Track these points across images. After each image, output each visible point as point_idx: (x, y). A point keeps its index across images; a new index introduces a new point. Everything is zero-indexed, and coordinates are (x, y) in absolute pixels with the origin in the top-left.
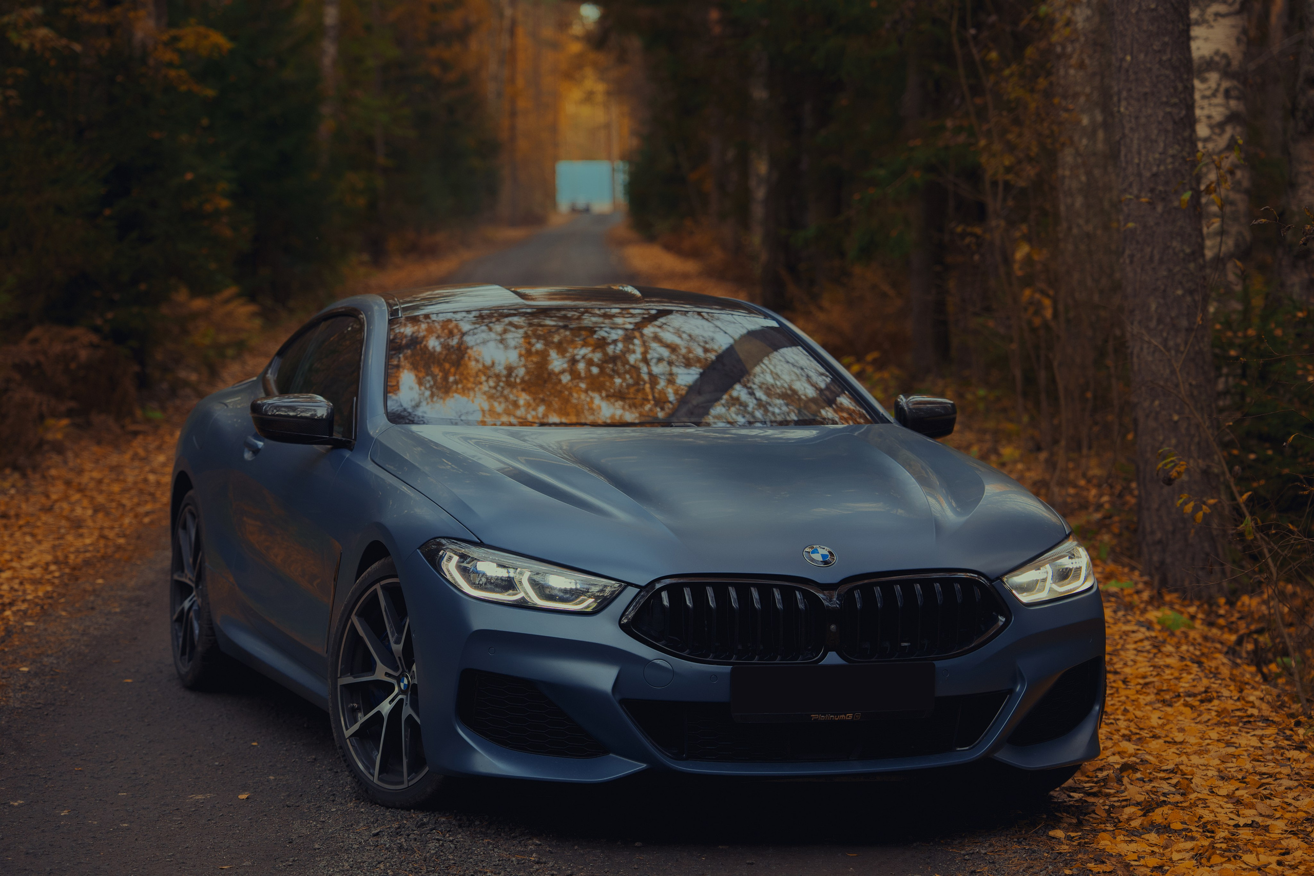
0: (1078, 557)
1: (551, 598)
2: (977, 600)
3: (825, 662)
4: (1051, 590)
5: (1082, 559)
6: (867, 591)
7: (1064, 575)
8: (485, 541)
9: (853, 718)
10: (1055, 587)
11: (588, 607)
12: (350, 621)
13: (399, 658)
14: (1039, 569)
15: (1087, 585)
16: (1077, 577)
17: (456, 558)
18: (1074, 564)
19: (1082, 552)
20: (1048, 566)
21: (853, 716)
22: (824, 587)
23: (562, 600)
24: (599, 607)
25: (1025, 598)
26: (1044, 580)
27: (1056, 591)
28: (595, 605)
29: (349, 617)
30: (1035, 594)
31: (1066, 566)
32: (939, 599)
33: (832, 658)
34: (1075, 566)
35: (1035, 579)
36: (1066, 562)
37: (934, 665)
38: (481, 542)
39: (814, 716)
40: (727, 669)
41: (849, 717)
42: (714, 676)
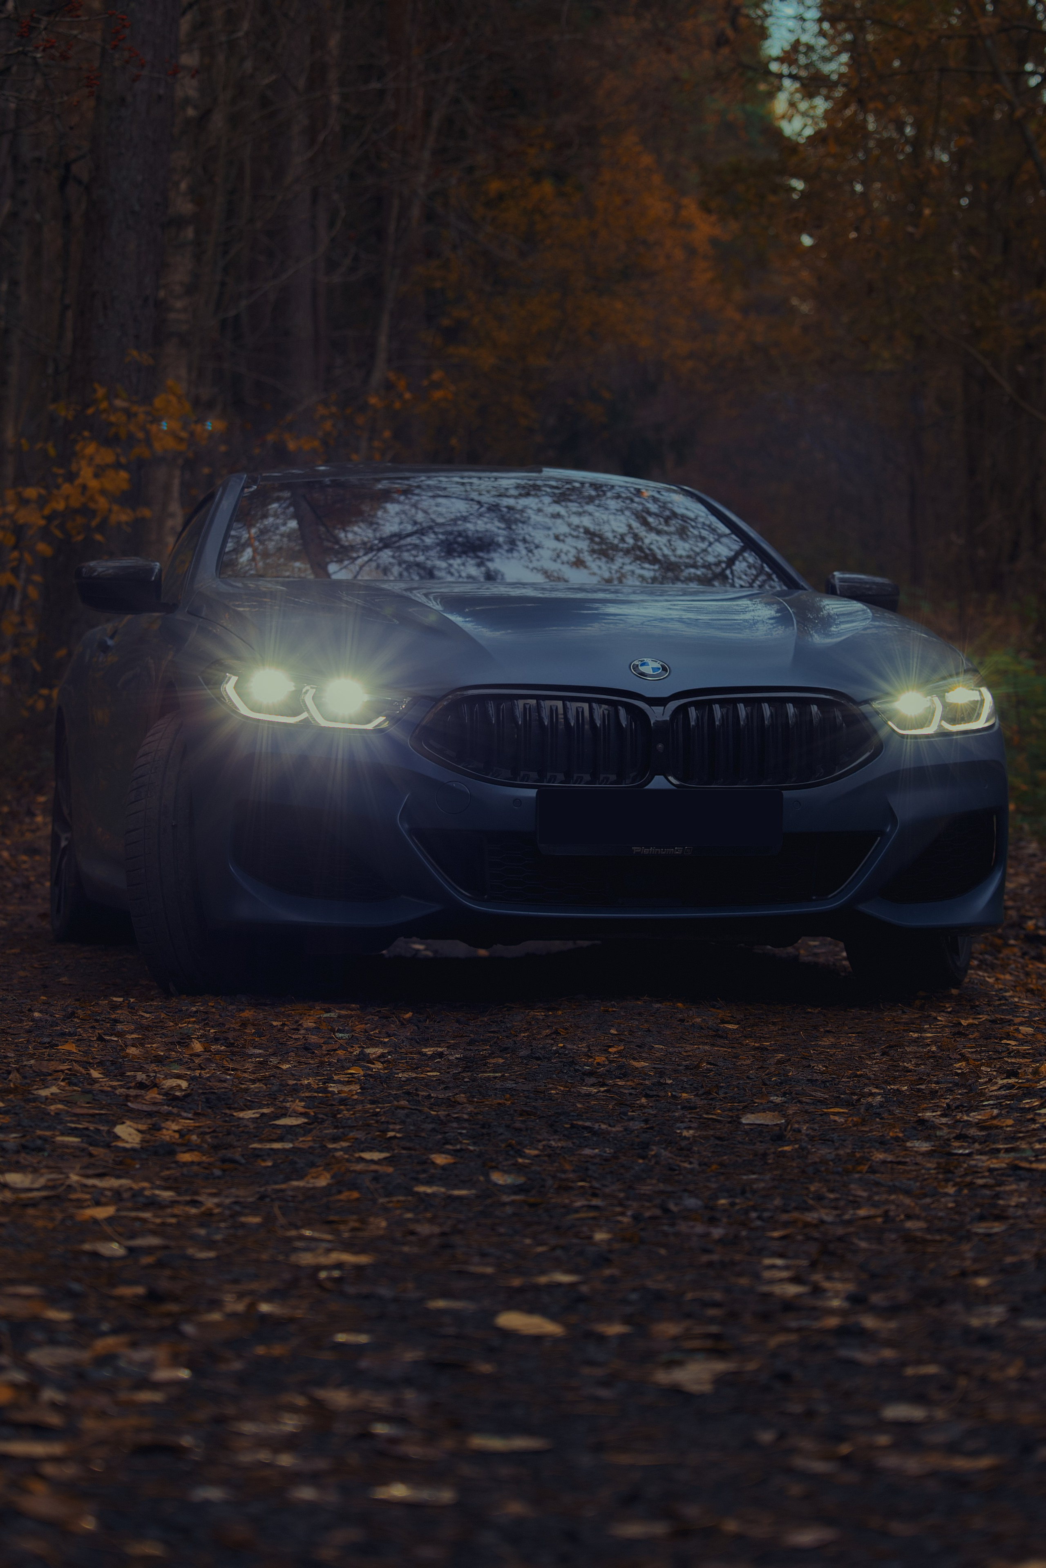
2: (838, 724)
3: (651, 787)
6: (705, 708)
9: (683, 852)
11: (378, 725)
15: (990, 722)
17: (235, 679)
19: (985, 690)
21: (684, 850)
22: (653, 702)
23: (348, 719)
24: (391, 726)
28: (386, 724)
32: (792, 721)
33: (659, 782)
37: (782, 795)
39: (636, 849)
40: (532, 793)
41: (678, 850)
42: (518, 801)
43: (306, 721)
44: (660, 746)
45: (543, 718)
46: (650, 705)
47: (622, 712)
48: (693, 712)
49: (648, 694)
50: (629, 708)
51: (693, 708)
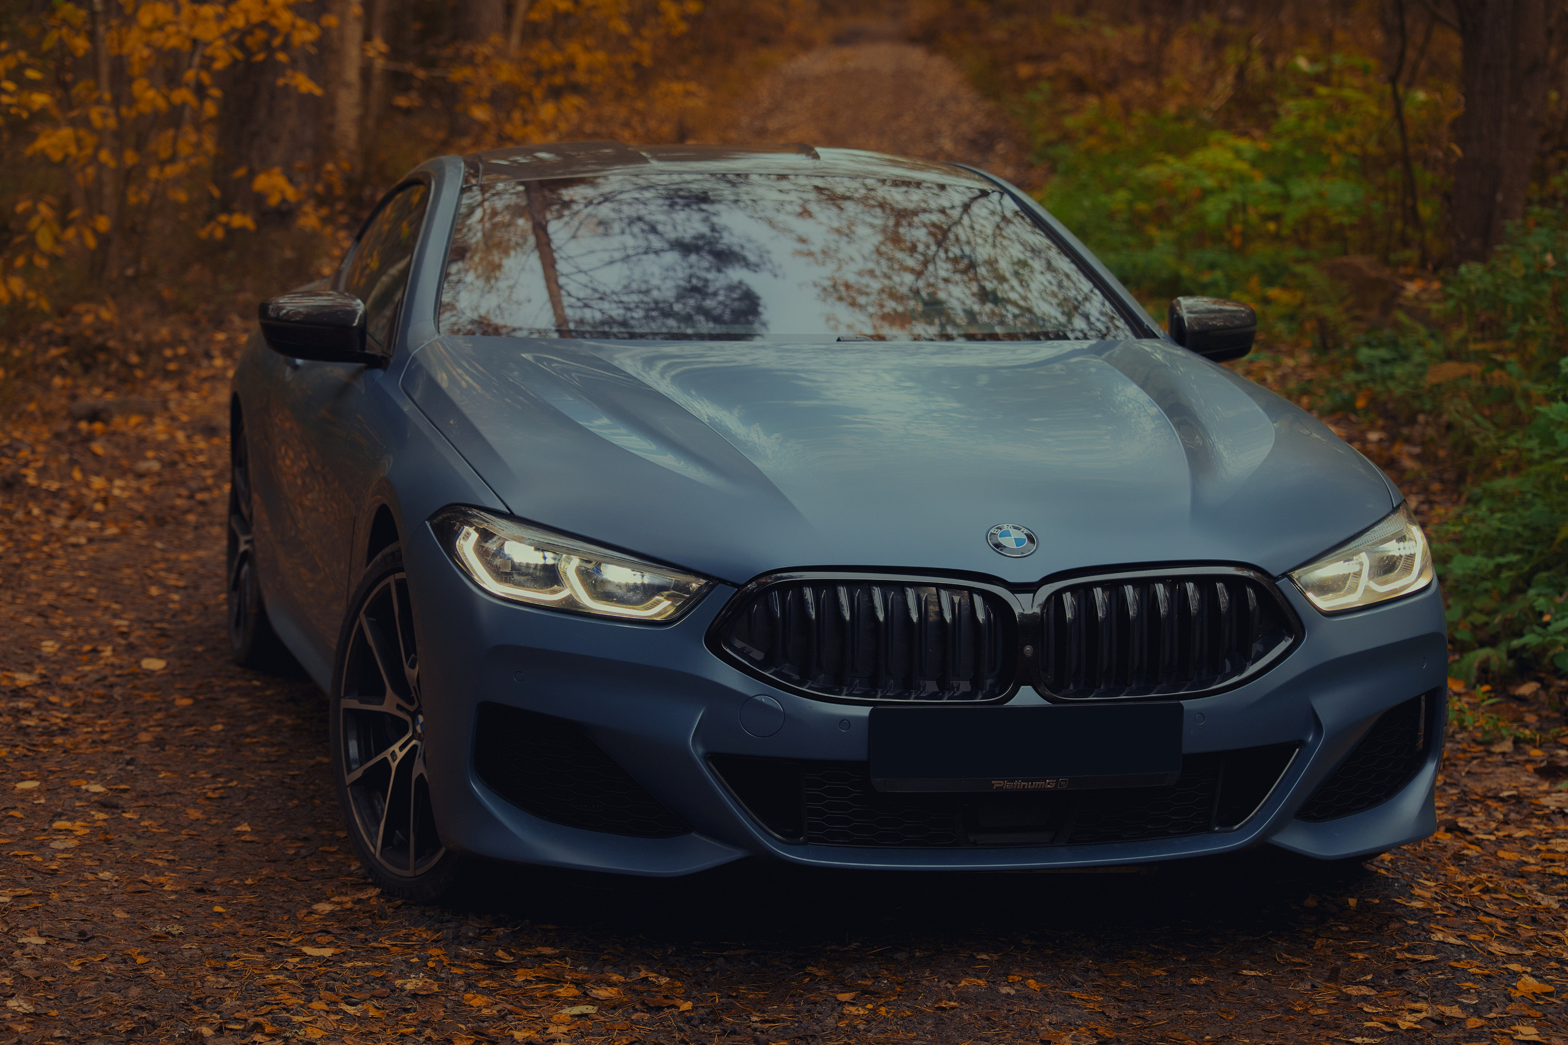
0: (1410, 539)
1: (608, 597)
2: (1251, 608)
3: (1016, 701)
4: (1367, 590)
5: (1416, 544)
6: (1083, 593)
7: (1387, 567)
8: (517, 512)
9: (1056, 786)
10: (1374, 586)
11: (659, 614)
12: (358, 621)
13: (414, 687)
14: (1348, 560)
15: (1422, 583)
16: (1408, 569)
17: (475, 536)
18: (1402, 549)
19: (1416, 532)
20: (1363, 555)
21: (1057, 783)
22: (1017, 588)
23: (622, 601)
24: (678, 614)
25: (1324, 603)
26: (1358, 575)
27: (1374, 591)
28: (672, 610)
29: (356, 615)
30: (1344, 596)
31: (1391, 554)
32: (1194, 605)
33: (1027, 697)
34: (1403, 553)
35: (1341, 573)
36: (1393, 548)
37: (1181, 706)
38: (511, 512)
39: (997, 784)
40: (865, 711)
41: (1050, 784)
42: (845, 721)
43: (570, 597)
44: (1028, 648)
45: (876, 608)
46: (1013, 592)
47: (978, 600)
48: (1067, 598)
49: (1011, 579)
50: (987, 596)
51: (1068, 594)
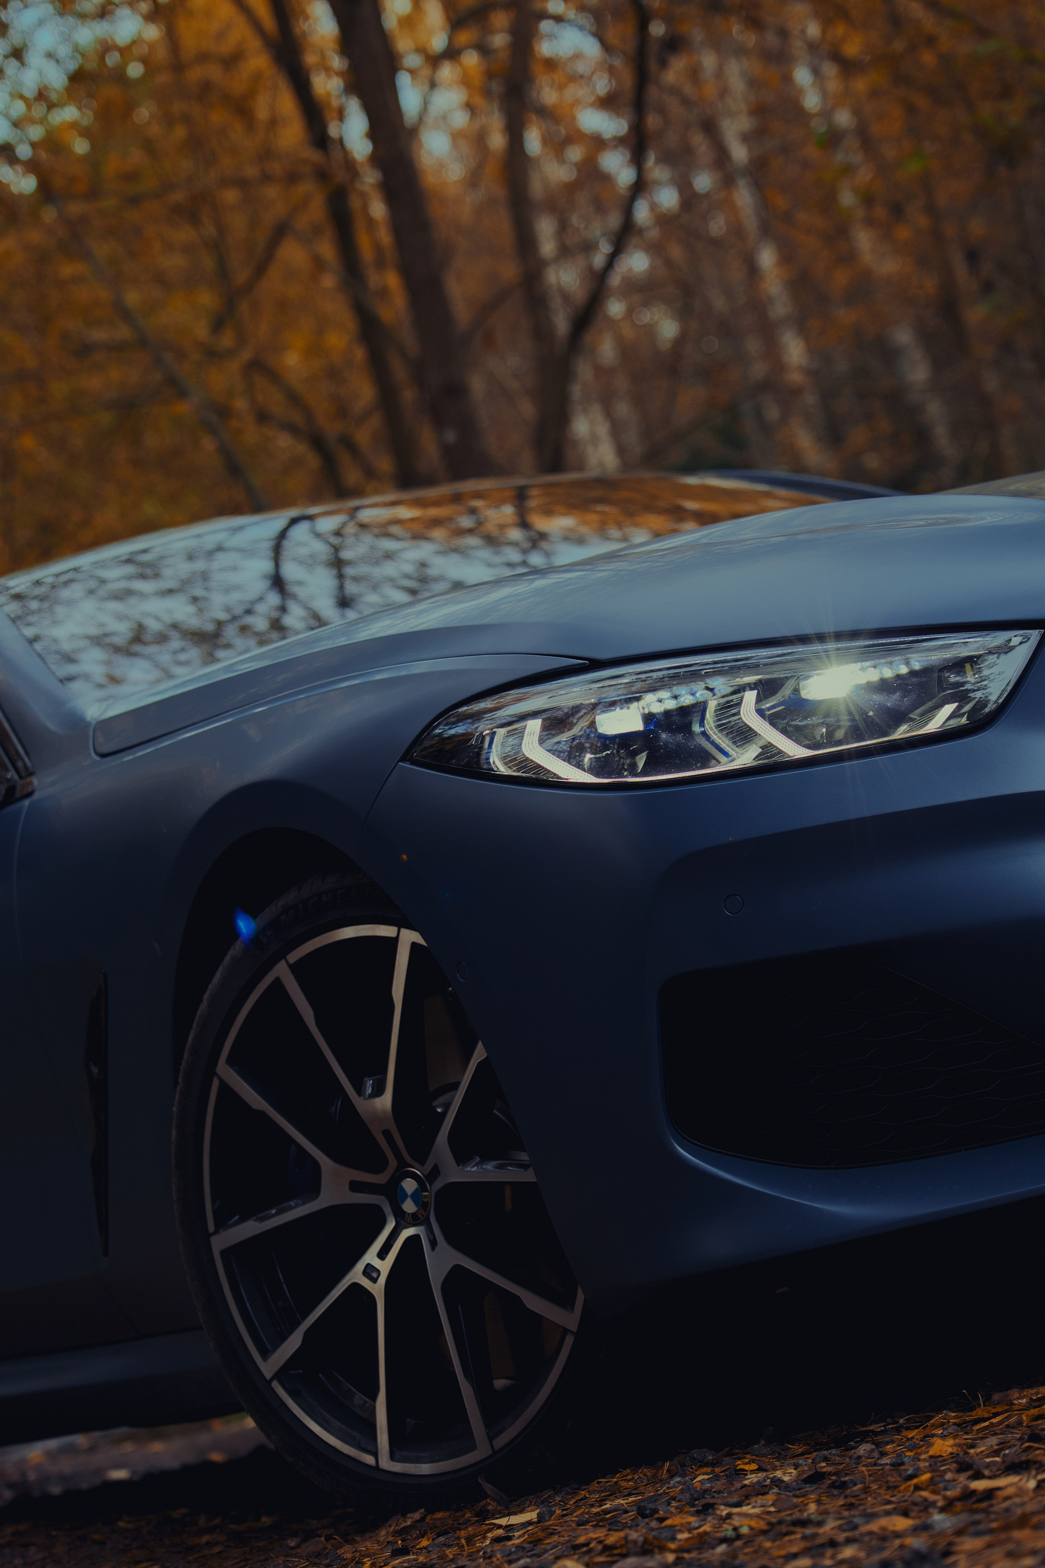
12: (216, 1083)
13: (387, 1134)
29: (209, 1074)
38: (590, 660)
